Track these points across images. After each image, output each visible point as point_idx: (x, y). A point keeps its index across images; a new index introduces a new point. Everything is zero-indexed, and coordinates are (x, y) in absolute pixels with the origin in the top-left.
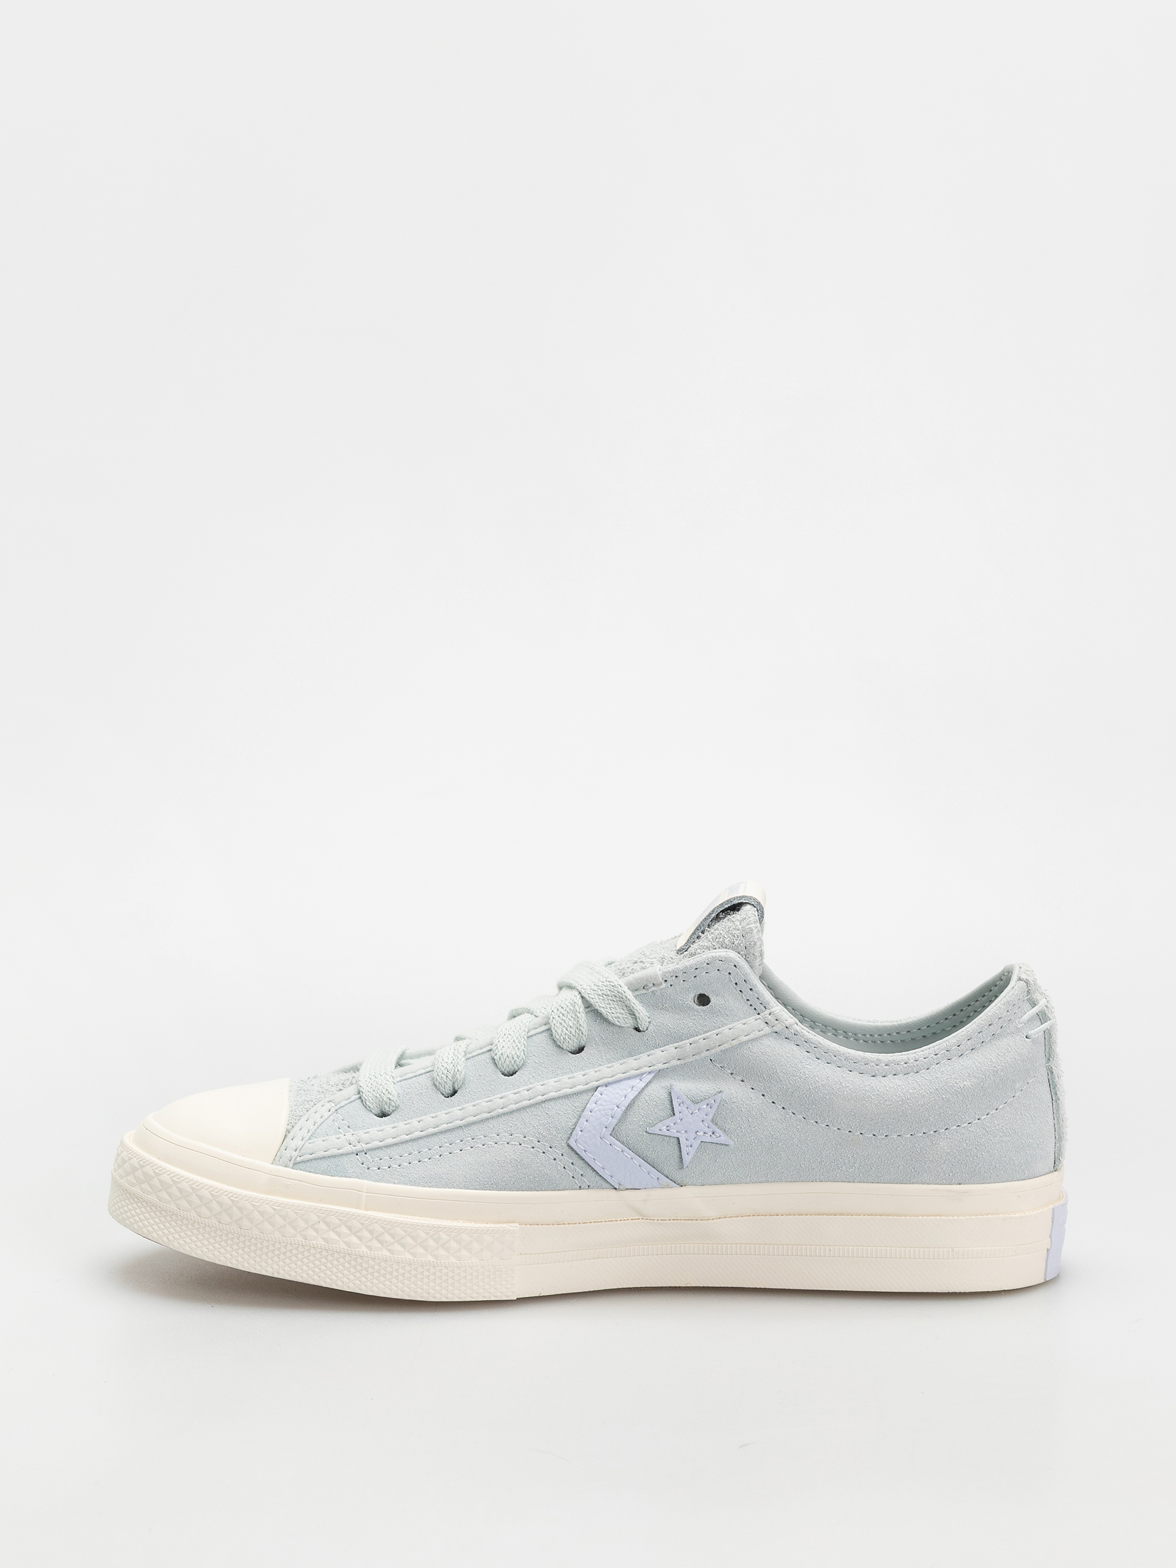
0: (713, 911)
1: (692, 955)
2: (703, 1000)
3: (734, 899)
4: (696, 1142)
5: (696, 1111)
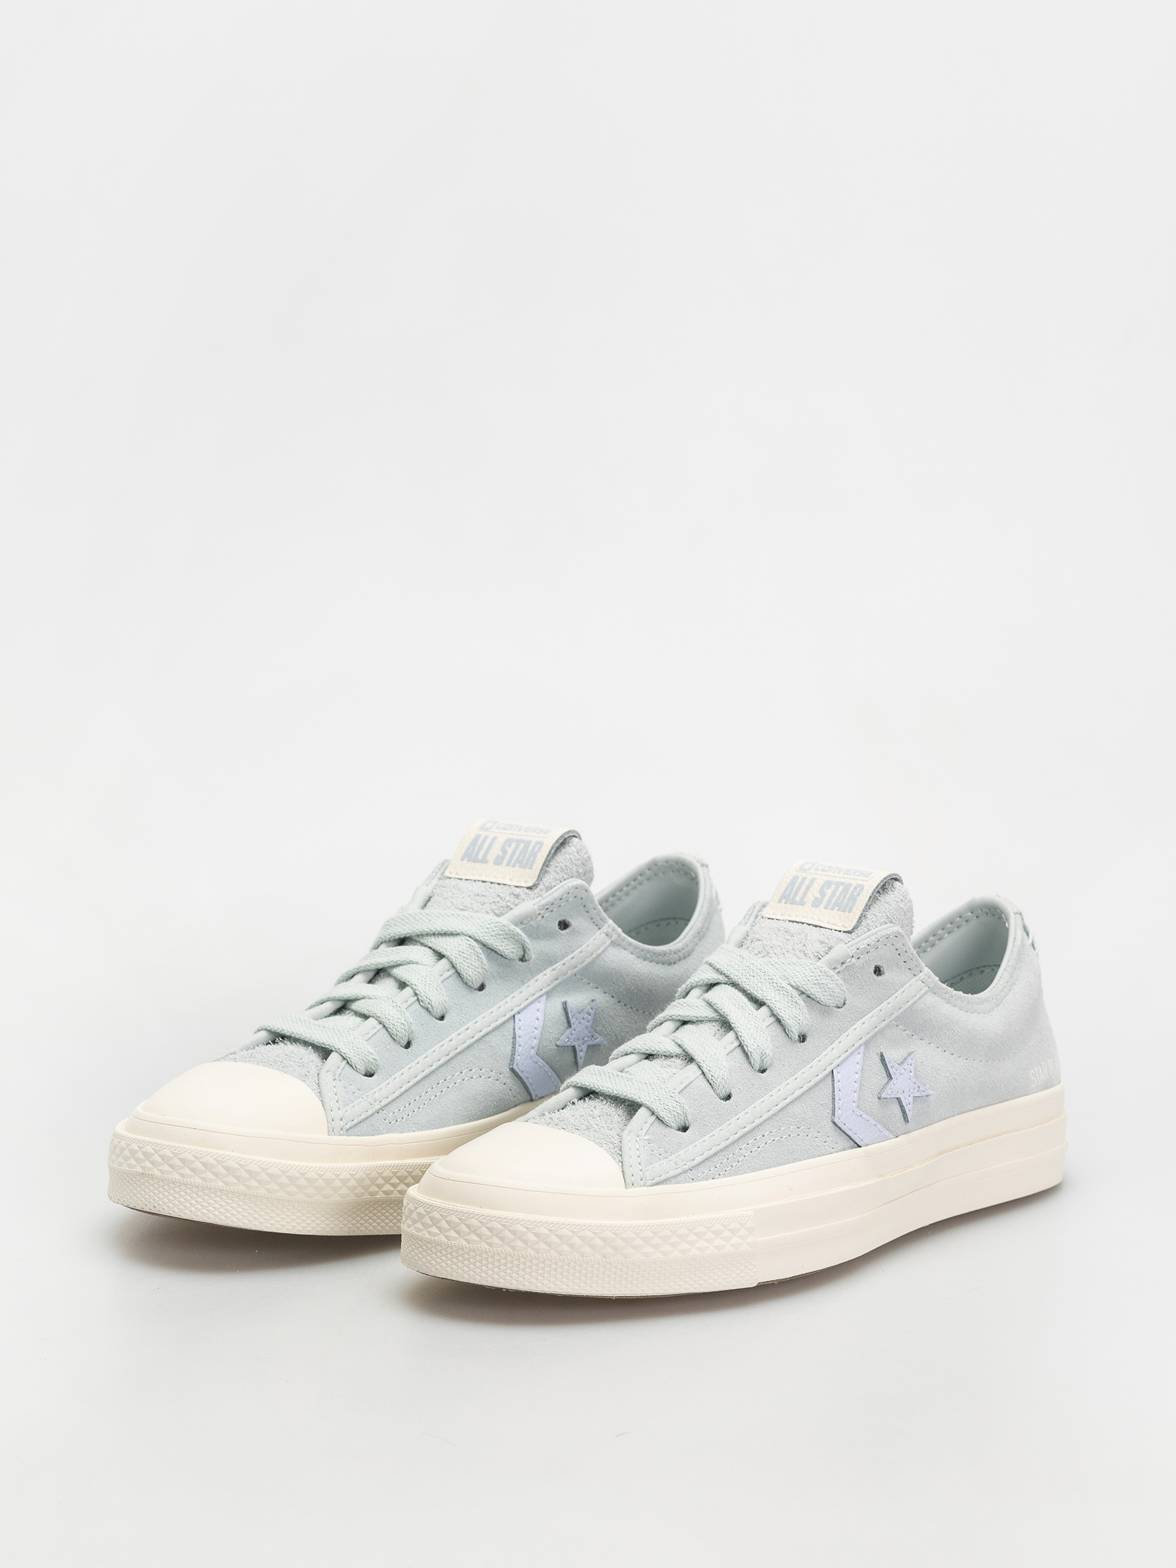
0: (552, 847)
1: (548, 888)
2: (564, 925)
3: (564, 834)
4: (911, 1099)
5: (903, 1071)
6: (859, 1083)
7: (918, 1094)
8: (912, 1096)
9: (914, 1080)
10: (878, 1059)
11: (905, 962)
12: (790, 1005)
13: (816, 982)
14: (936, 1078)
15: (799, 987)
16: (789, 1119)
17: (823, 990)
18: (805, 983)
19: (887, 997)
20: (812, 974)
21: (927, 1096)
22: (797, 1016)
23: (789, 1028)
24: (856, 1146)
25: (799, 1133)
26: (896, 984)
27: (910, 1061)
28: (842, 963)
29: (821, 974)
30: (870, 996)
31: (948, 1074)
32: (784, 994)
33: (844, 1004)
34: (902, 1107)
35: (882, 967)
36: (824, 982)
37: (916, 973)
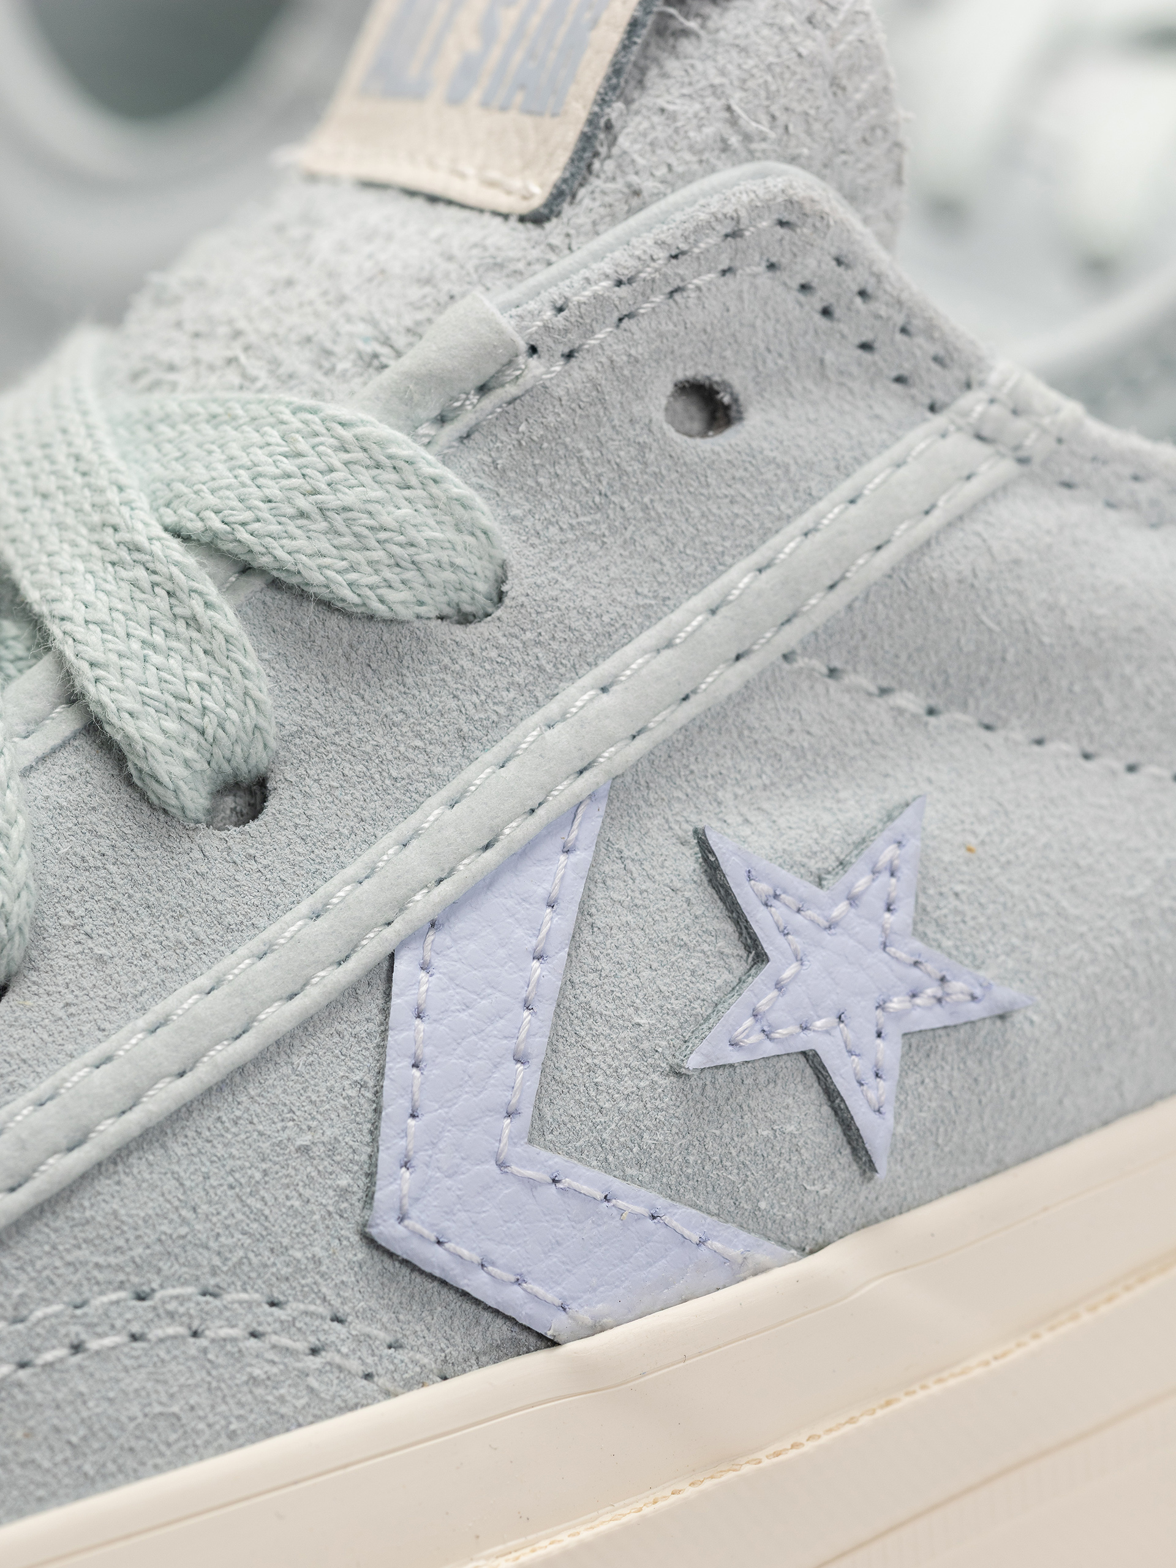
4: (888, 1052)
5: (840, 909)
6: (546, 1010)
7: (934, 1018)
8: (894, 1033)
9: (907, 947)
10: (689, 863)
11: (866, 347)
12: (158, 639)
13: (303, 503)
14: (1061, 913)
15: (216, 535)
16: (84, 1253)
17: (348, 540)
18: (247, 516)
19: (754, 538)
20: (288, 465)
21: (1002, 1017)
22: (194, 692)
23: (141, 764)
24: (532, 1340)
25: (136, 1328)
26: (810, 465)
27: (889, 853)
28: (483, 389)
29: (336, 460)
30: (651, 541)
31: (1144, 883)
32: (134, 584)
33: (501, 596)
34: (831, 1094)
35: (726, 385)
36: (349, 497)
37: (940, 396)
